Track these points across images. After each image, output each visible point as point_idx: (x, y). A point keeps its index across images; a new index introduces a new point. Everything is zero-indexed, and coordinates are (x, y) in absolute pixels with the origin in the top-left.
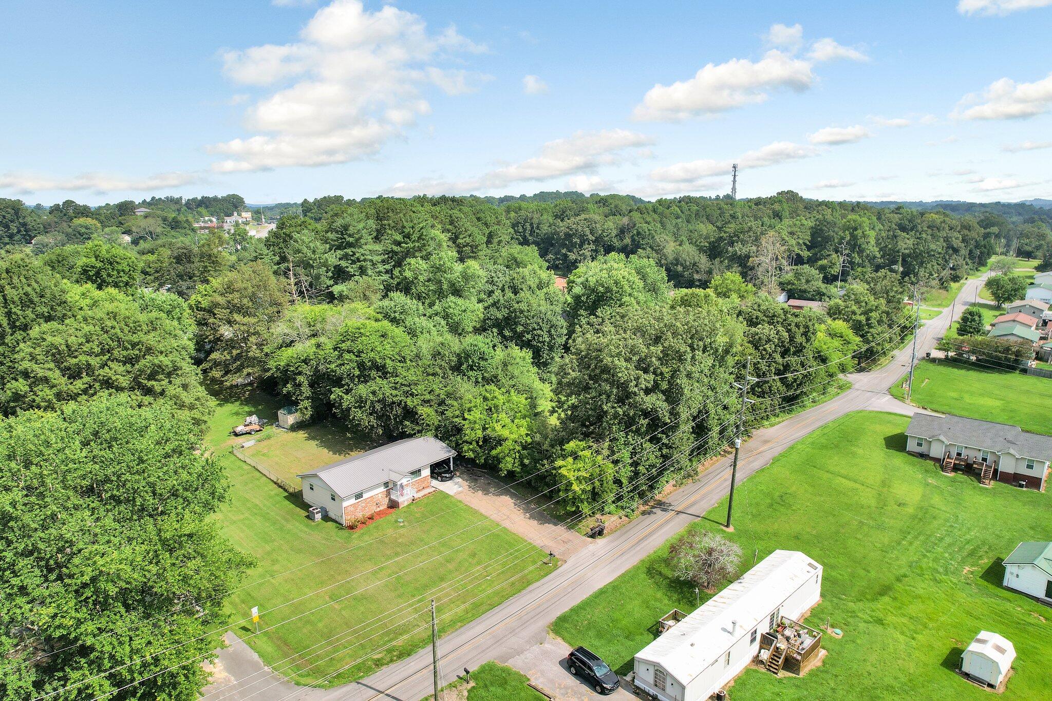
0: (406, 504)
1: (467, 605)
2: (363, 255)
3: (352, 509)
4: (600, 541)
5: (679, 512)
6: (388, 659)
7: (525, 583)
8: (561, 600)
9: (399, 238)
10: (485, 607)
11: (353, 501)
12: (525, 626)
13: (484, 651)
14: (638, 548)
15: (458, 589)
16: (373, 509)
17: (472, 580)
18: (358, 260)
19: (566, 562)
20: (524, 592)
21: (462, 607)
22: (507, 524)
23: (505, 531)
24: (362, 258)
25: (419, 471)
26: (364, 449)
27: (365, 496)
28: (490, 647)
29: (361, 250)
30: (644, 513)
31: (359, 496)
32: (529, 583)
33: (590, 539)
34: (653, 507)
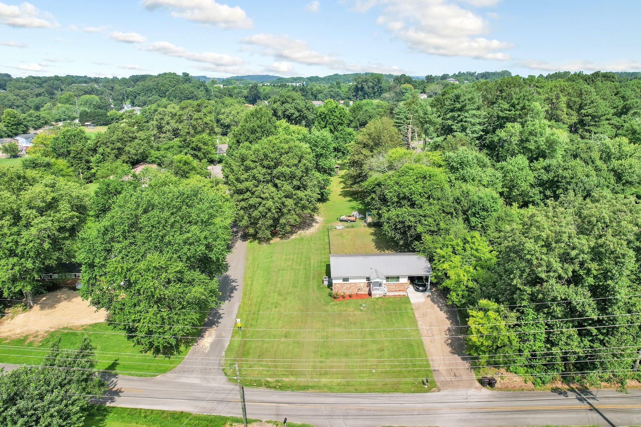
0: (377, 296)
1: (344, 380)
2: (466, 117)
3: (339, 286)
4: (486, 392)
5: (594, 409)
6: (274, 385)
7: (395, 388)
8: (401, 416)
9: (506, 106)
10: (351, 388)
11: (341, 281)
12: (358, 417)
13: (316, 415)
14: (510, 416)
15: (349, 367)
16: (354, 291)
17: (364, 366)
18: (461, 121)
19: (440, 390)
20: (386, 395)
21: (339, 380)
22: (426, 341)
23: (420, 344)
24: (465, 119)
25: (398, 278)
26: (396, 251)
27: (351, 281)
28: (322, 416)
29: (466, 114)
30: (555, 390)
31: (346, 279)
32: (396, 390)
33: (478, 384)
34: (572, 390)
